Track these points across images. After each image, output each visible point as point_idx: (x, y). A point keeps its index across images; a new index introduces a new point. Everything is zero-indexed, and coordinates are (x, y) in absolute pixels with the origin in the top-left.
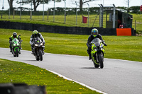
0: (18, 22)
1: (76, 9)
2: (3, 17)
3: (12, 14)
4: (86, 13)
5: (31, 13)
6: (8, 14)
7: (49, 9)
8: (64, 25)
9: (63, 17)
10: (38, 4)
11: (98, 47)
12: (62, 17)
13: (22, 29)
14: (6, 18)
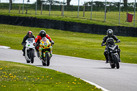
0: (46, 20)
1: (119, 4)
2: (28, 12)
3: (39, 9)
4: (131, 9)
5: (63, 8)
6: (34, 9)
7: (86, 4)
8: (104, 24)
9: (103, 13)
12: (101, 13)
13: (51, 28)
14: (32, 13)
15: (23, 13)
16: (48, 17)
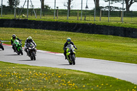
0: (105, 26)
2: (87, 18)
6: (93, 15)
10: (131, 3)
11: (71, 51)
14: (91, 20)
15: (81, 20)
16: (107, 24)
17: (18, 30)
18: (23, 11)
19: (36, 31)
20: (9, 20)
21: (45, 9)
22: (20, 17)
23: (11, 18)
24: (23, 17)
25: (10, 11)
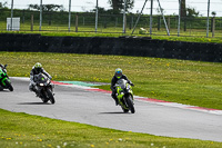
17: (130, 60)
18: (141, 20)
19: (168, 62)
20: (112, 39)
21: (187, 17)
22: (135, 33)
23: (116, 36)
24: (141, 33)
25: (113, 19)
